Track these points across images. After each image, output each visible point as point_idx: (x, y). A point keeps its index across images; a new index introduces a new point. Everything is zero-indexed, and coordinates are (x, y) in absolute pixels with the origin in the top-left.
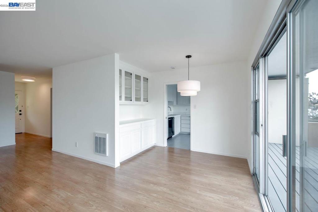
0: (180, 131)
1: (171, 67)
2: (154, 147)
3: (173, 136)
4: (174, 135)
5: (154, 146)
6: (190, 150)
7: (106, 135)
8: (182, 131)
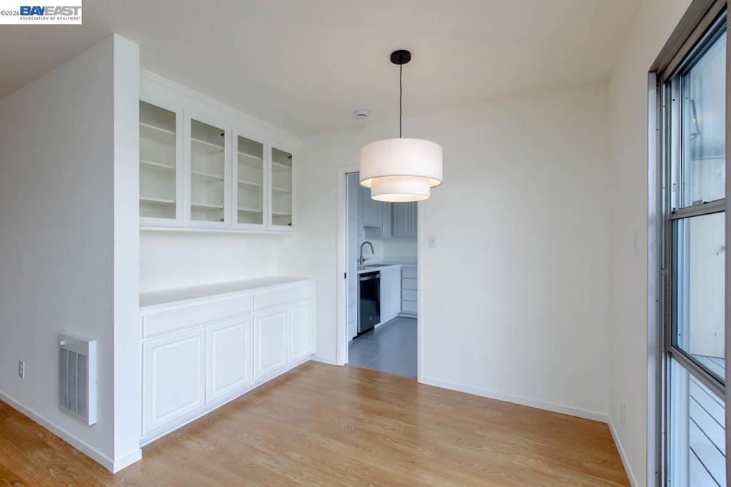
0: (399, 311)
1: (355, 112)
2: (307, 367)
3: (376, 327)
4: (380, 322)
5: (310, 361)
6: (416, 378)
7: (86, 345)
8: (405, 309)
